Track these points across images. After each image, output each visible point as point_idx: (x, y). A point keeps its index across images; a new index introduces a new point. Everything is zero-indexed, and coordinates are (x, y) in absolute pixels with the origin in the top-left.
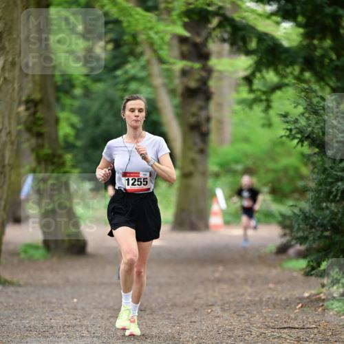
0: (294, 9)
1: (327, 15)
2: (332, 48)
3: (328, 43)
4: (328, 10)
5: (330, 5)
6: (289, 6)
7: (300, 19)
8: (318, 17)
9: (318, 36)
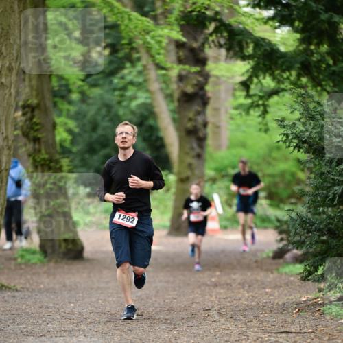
0: (291, 15)
1: (323, 21)
2: (328, 53)
3: (325, 48)
4: (324, 16)
5: (326, 12)
6: (286, 12)
7: (297, 24)
8: (314, 22)
9: (315, 41)
